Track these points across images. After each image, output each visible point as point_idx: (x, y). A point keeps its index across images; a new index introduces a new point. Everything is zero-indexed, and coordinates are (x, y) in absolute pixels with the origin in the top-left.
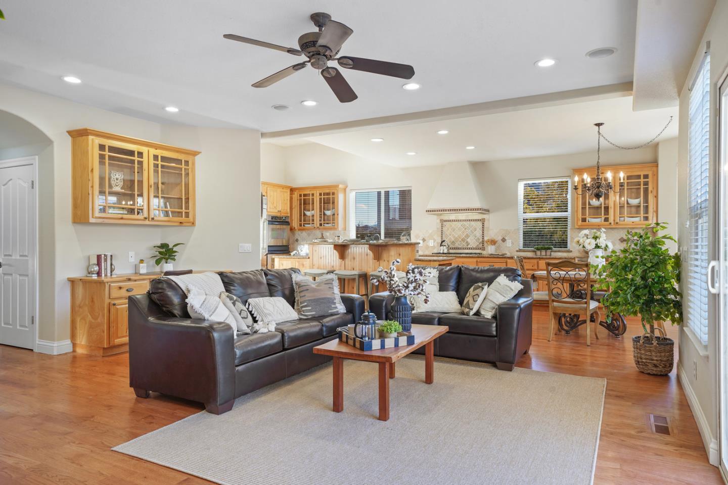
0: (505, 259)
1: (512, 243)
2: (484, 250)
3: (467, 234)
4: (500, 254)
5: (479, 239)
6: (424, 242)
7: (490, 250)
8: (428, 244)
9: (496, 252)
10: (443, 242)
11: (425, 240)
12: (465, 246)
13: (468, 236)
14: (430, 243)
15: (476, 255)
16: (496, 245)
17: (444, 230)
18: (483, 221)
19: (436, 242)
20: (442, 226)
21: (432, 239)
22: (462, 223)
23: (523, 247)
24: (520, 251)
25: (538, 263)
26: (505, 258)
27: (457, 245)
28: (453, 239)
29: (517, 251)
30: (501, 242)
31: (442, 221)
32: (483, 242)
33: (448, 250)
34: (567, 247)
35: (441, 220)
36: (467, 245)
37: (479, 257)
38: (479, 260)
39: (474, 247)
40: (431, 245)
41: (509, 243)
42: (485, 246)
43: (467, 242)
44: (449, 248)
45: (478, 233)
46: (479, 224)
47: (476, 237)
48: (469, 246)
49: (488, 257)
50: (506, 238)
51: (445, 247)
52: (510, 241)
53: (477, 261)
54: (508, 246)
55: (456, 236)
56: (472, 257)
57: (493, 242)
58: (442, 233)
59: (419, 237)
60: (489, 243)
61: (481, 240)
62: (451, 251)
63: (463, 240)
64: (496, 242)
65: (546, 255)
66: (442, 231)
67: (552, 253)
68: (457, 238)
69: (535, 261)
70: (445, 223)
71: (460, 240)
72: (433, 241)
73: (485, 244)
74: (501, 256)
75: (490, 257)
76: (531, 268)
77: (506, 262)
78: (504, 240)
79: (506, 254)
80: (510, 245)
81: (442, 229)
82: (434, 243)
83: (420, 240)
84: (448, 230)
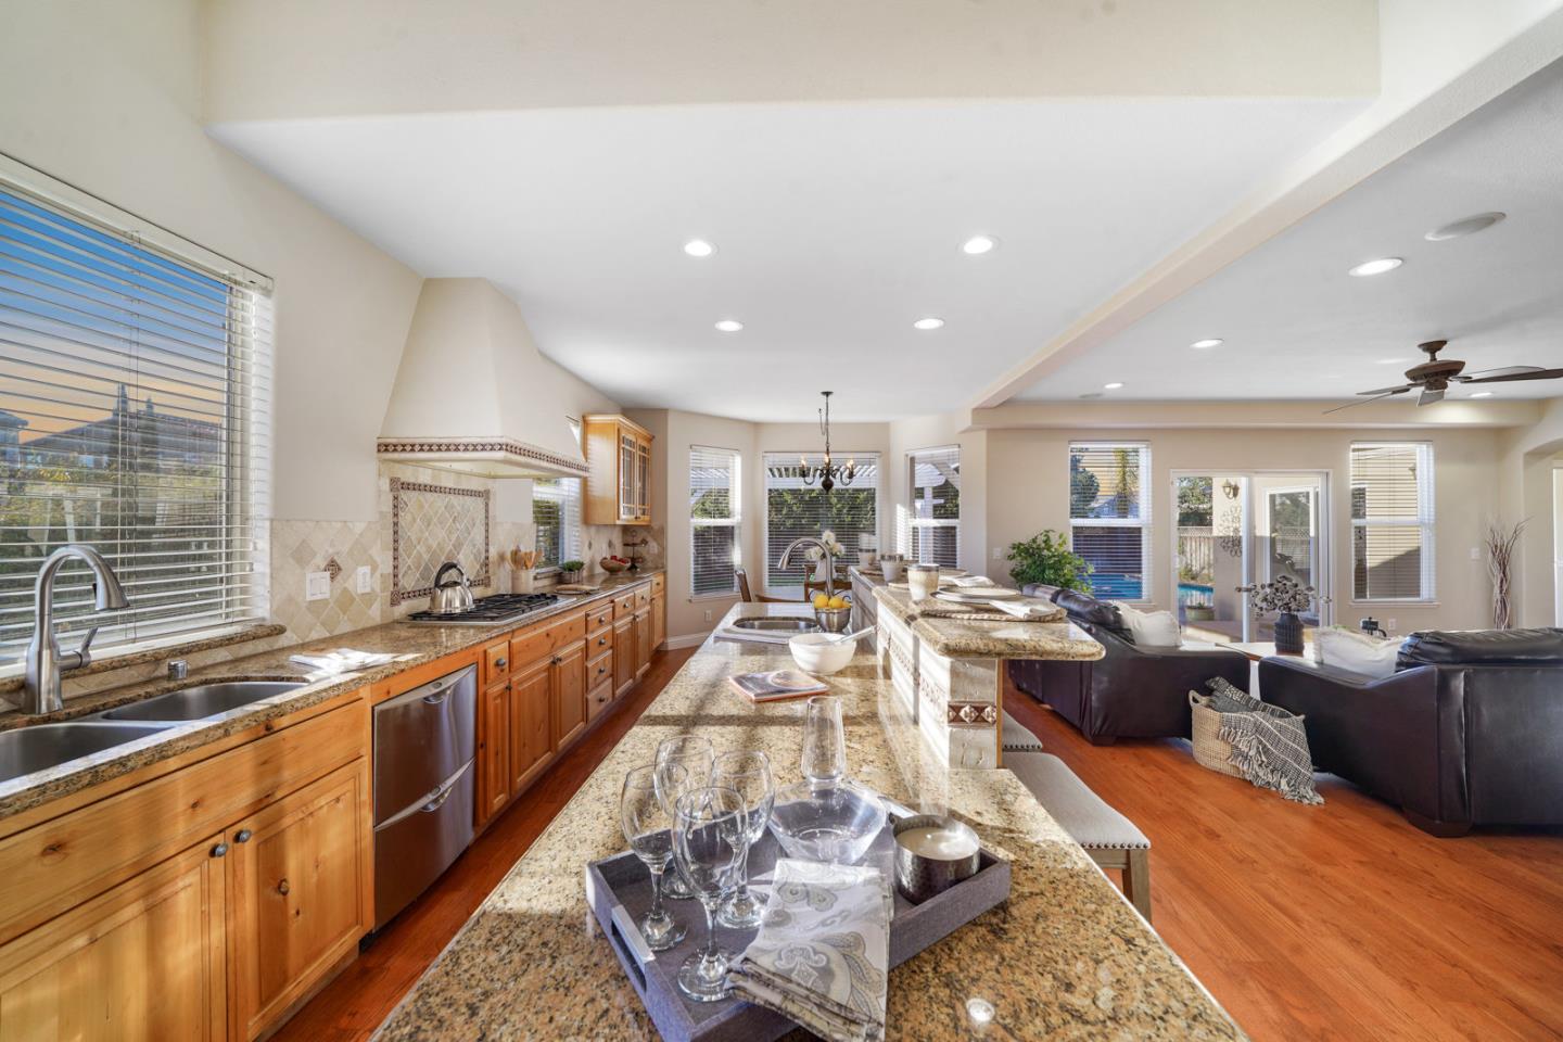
2: (489, 585)
3: (458, 538)
5: (479, 552)
6: (333, 577)
8: (350, 584)
11: (339, 570)
13: (458, 544)
14: (358, 580)
17: (402, 522)
18: (486, 497)
19: (378, 574)
20: (395, 507)
21: (365, 564)
22: (447, 498)
31: (398, 486)
35: (393, 481)
40: (360, 589)
42: (491, 572)
45: (479, 535)
47: (474, 546)
55: (435, 547)
58: (395, 533)
59: (314, 555)
66: (396, 524)
68: (437, 552)
70: (404, 495)
72: (367, 569)
73: (493, 568)
81: (396, 520)
82: (372, 574)
83: (318, 569)
84: (414, 520)
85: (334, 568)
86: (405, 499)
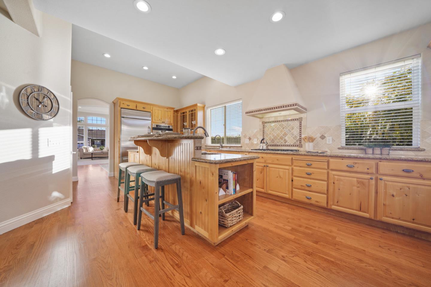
0: (327, 158)
1: (333, 140)
2: (302, 147)
3: (285, 133)
4: (320, 152)
5: (296, 137)
6: (250, 140)
7: (308, 147)
8: (253, 142)
9: (314, 150)
10: (263, 139)
11: (251, 139)
12: (283, 144)
13: (285, 134)
14: (255, 141)
15: (292, 153)
16: (314, 142)
18: (300, 120)
19: (259, 140)
20: (263, 127)
22: (280, 123)
23: (346, 145)
24: (342, 148)
25: (377, 165)
26: (326, 156)
27: (276, 142)
28: (272, 138)
29: (339, 149)
30: (320, 139)
31: (264, 123)
32: (300, 140)
33: (267, 147)
34: (411, 145)
35: (262, 122)
36: (285, 143)
37: (294, 154)
38: (294, 157)
39: (292, 144)
40: (255, 143)
41: (329, 140)
42: (302, 143)
43: (285, 140)
44: (268, 145)
45: (296, 132)
46: (297, 123)
47: (293, 135)
48: (287, 144)
49: (305, 155)
50: (326, 135)
51: (264, 144)
52: (331, 138)
53: (292, 159)
54: (327, 143)
55: (276, 135)
56: (287, 154)
57: (311, 139)
58: (263, 132)
59: (247, 136)
60: (306, 140)
61: (298, 137)
62: (270, 148)
63: (281, 138)
64: (315, 139)
65: (381, 154)
67: (391, 151)
68: (276, 136)
69: (373, 162)
71: (279, 138)
72: (256, 139)
73: (303, 142)
74: (321, 154)
75: (307, 155)
76: (366, 170)
77: (328, 162)
78: (323, 137)
79: (327, 152)
80: (331, 142)
81: (264, 130)
82: (257, 140)
83: (247, 139)
84: (269, 129)
85: (250, 139)
86: (266, 125)
